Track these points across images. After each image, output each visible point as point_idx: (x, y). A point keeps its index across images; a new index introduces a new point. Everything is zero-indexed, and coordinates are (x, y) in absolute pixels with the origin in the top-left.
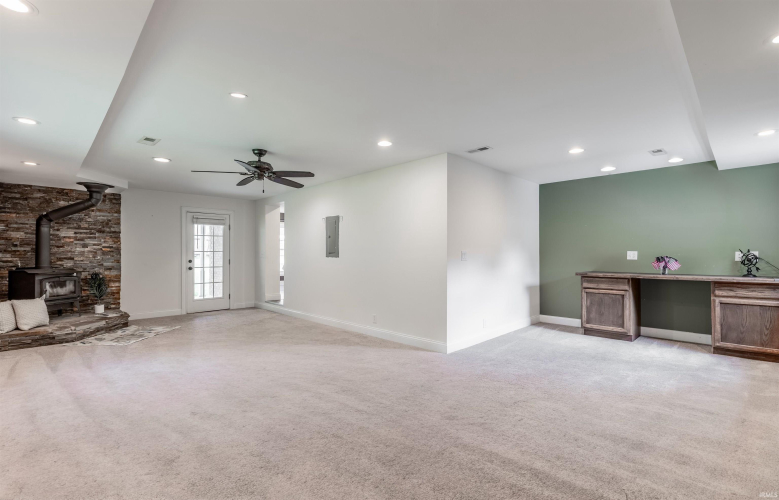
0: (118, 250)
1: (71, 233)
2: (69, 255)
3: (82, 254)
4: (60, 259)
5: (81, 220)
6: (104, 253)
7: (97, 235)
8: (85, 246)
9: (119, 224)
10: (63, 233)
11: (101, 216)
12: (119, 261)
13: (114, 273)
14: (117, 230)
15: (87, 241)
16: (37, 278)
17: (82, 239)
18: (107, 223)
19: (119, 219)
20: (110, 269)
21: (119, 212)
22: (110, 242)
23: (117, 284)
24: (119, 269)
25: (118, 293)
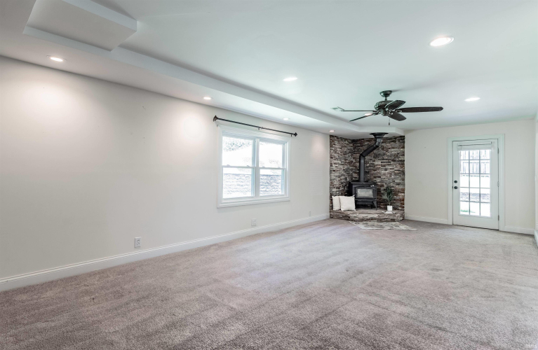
0: (403, 173)
1: (379, 163)
2: (379, 175)
3: (384, 174)
4: (375, 177)
5: (384, 154)
6: (395, 174)
7: (392, 163)
8: (386, 170)
9: (404, 155)
10: (376, 163)
11: (394, 151)
12: (403, 180)
13: (401, 187)
14: (402, 159)
15: (387, 167)
16: (354, 186)
17: (384, 166)
18: (397, 155)
19: (404, 152)
20: (398, 184)
21: (404, 147)
22: (398, 167)
23: (403, 194)
24: (404, 185)
25: (403, 200)
